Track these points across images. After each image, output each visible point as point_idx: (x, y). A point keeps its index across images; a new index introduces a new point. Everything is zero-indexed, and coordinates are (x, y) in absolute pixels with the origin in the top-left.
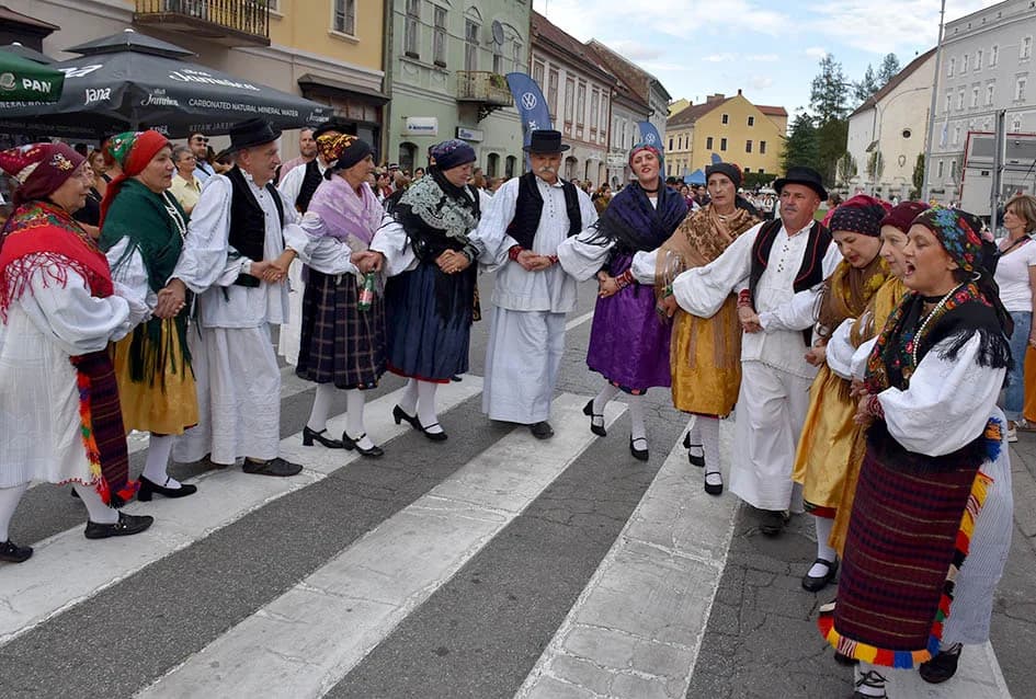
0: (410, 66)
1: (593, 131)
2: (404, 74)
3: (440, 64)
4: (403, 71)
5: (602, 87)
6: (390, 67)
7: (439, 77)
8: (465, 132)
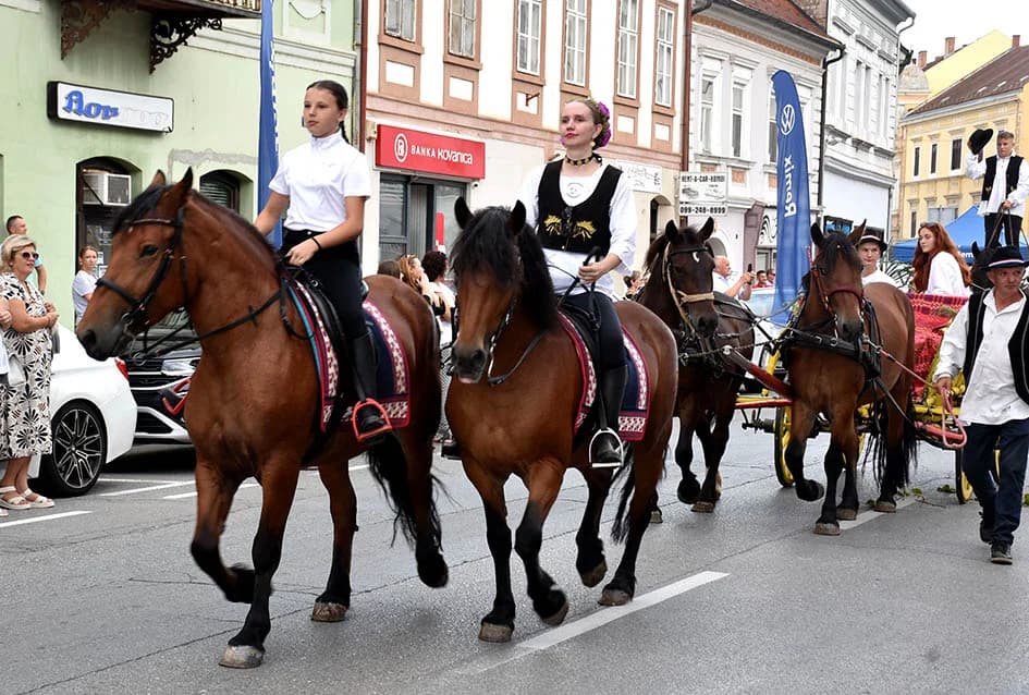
8: (86, 102)
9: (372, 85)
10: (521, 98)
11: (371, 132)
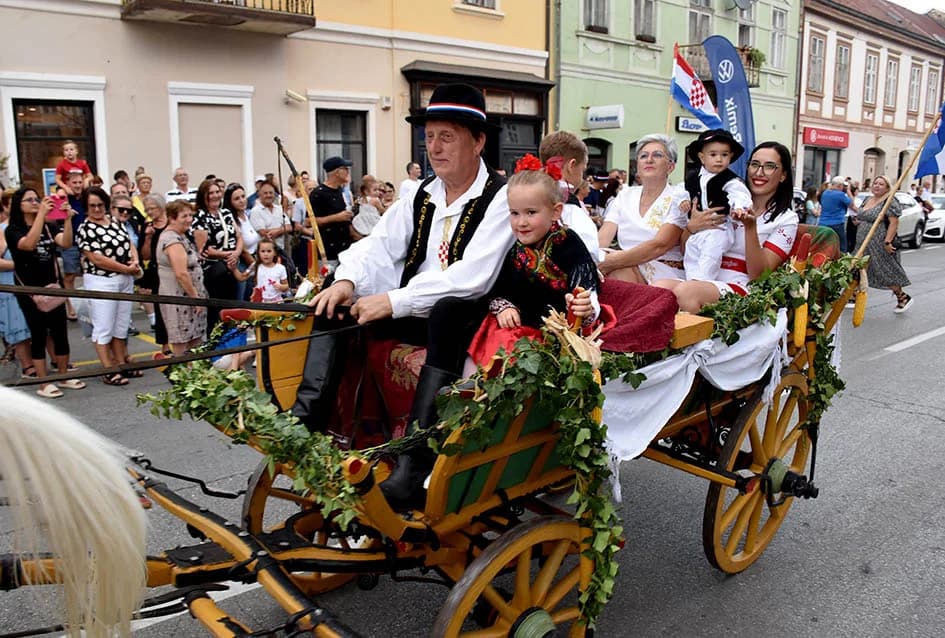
0: (593, 42)
1: (912, 115)
2: (581, 53)
3: (646, 39)
4: (581, 48)
5: (928, 59)
6: (558, 44)
7: (645, 56)
8: (690, 123)
9: (802, 111)
10: (866, 113)
11: (801, 130)
